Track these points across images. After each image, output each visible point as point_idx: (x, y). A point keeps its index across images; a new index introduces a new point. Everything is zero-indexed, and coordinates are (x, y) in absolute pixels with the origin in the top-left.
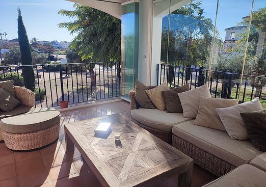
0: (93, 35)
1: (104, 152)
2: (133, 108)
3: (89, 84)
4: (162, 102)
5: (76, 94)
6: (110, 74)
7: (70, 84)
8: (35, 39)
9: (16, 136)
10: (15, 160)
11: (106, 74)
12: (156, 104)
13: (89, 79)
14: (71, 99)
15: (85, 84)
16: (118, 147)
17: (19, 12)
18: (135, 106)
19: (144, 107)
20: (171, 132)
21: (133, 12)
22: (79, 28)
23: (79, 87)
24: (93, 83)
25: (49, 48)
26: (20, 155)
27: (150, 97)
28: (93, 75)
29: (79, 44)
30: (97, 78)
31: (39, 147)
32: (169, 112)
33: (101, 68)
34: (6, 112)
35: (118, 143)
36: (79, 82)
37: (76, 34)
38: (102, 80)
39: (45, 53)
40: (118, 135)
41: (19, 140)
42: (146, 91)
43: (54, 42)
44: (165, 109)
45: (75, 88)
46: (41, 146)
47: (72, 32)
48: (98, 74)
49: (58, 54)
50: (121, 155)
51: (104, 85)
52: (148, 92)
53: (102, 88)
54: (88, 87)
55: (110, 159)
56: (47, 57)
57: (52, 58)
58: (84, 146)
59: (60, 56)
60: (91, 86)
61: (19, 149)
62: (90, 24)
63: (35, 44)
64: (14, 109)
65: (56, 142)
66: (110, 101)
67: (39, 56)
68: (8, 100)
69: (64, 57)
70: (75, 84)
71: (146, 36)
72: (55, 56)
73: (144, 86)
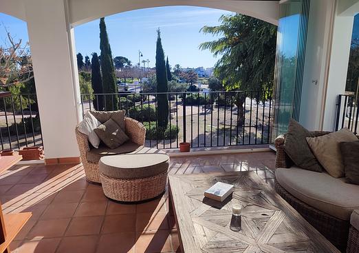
0: (242, 55)
1: (207, 231)
2: (279, 165)
3: (235, 124)
4: (337, 161)
5: (215, 136)
6: (267, 111)
7: (208, 121)
8: (178, 66)
9: (112, 181)
10: (106, 212)
11: (261, 111)
12: (325, 165)
13: (235, 117)
14: (208, 141)
15: (228, 123)
16: (234, 228)
17: (159, 33)
18: (283, 162)
19: (299, 167)
20: (348, 221)
21: (298, 13)
22: (225, 47)
23: (221, 127)
24: (241, 123)
25: (192, 76)
26: (113, 205)
27: (315, 150)
28: (241, 112)
29: (224, 68)
30: (247, 116)
31: (136, 200)
32: (350, 182)
33: (254, 102)
34: (110, 148)
35: (236, 222)
36: (222, 120)
37: (220, 56)
38: (254, 119)
39: (187, 82)
40: (239, 208)
41: (114, 187)
42: (308, 139)
43: (199, 69)
44: (342, 176)
45: (215, 127)
46: (139, 199)
47: (216, 53)
48: (248, 111)
49: (202, 83)
50: (233, 245)
51: (256, 127)
52: (312, 141)
53: (253, 130)
54: (233, 128)
55: (213, 246)
56: (188, 87)
57: (193, 89)
58: (181, 214)
59: (203, 86)
60: (237, 127)
61: (114, 199)
62: (239, 42)
63: (177, 72)
64: (121, 145)
65: (159, 197)
66: (250, 150)
67: (179, 85)
68: (115, 134)
69: (206, 87)
70: (215, 122)
71: (319, 48)
72: (197, 85)
73: (305, 131)
